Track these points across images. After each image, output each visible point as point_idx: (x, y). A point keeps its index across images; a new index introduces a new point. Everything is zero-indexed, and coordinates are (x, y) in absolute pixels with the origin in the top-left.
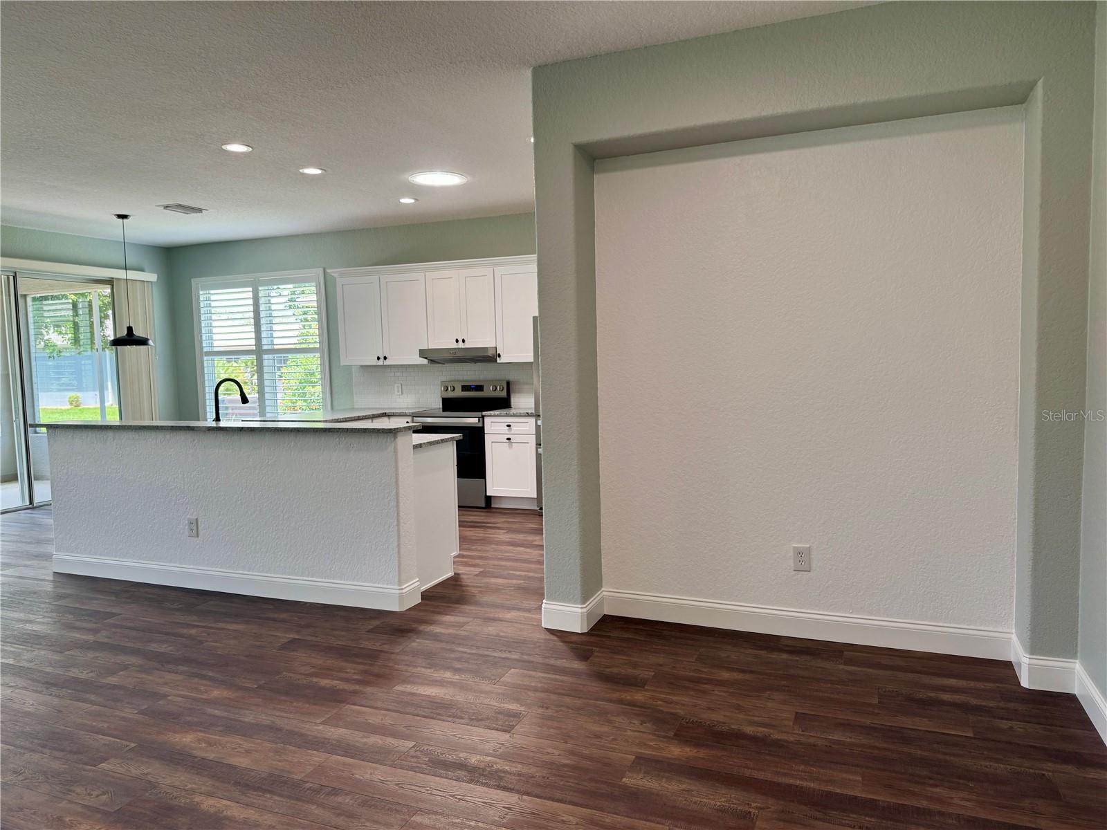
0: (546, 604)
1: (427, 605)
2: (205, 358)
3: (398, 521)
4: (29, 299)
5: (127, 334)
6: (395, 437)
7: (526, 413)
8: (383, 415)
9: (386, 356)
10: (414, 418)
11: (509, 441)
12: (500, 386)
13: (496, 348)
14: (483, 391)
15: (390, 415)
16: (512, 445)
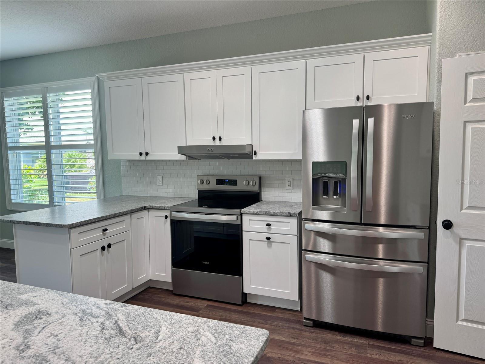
7: (288, 213)
8: (142, 209)
9: (147, 152)
10: (173, 213)
11: (269, 240)
12: (253, 181)
13: (252, 145)
14: (236, 185)
15: (149, 209)
16: (271, 244)
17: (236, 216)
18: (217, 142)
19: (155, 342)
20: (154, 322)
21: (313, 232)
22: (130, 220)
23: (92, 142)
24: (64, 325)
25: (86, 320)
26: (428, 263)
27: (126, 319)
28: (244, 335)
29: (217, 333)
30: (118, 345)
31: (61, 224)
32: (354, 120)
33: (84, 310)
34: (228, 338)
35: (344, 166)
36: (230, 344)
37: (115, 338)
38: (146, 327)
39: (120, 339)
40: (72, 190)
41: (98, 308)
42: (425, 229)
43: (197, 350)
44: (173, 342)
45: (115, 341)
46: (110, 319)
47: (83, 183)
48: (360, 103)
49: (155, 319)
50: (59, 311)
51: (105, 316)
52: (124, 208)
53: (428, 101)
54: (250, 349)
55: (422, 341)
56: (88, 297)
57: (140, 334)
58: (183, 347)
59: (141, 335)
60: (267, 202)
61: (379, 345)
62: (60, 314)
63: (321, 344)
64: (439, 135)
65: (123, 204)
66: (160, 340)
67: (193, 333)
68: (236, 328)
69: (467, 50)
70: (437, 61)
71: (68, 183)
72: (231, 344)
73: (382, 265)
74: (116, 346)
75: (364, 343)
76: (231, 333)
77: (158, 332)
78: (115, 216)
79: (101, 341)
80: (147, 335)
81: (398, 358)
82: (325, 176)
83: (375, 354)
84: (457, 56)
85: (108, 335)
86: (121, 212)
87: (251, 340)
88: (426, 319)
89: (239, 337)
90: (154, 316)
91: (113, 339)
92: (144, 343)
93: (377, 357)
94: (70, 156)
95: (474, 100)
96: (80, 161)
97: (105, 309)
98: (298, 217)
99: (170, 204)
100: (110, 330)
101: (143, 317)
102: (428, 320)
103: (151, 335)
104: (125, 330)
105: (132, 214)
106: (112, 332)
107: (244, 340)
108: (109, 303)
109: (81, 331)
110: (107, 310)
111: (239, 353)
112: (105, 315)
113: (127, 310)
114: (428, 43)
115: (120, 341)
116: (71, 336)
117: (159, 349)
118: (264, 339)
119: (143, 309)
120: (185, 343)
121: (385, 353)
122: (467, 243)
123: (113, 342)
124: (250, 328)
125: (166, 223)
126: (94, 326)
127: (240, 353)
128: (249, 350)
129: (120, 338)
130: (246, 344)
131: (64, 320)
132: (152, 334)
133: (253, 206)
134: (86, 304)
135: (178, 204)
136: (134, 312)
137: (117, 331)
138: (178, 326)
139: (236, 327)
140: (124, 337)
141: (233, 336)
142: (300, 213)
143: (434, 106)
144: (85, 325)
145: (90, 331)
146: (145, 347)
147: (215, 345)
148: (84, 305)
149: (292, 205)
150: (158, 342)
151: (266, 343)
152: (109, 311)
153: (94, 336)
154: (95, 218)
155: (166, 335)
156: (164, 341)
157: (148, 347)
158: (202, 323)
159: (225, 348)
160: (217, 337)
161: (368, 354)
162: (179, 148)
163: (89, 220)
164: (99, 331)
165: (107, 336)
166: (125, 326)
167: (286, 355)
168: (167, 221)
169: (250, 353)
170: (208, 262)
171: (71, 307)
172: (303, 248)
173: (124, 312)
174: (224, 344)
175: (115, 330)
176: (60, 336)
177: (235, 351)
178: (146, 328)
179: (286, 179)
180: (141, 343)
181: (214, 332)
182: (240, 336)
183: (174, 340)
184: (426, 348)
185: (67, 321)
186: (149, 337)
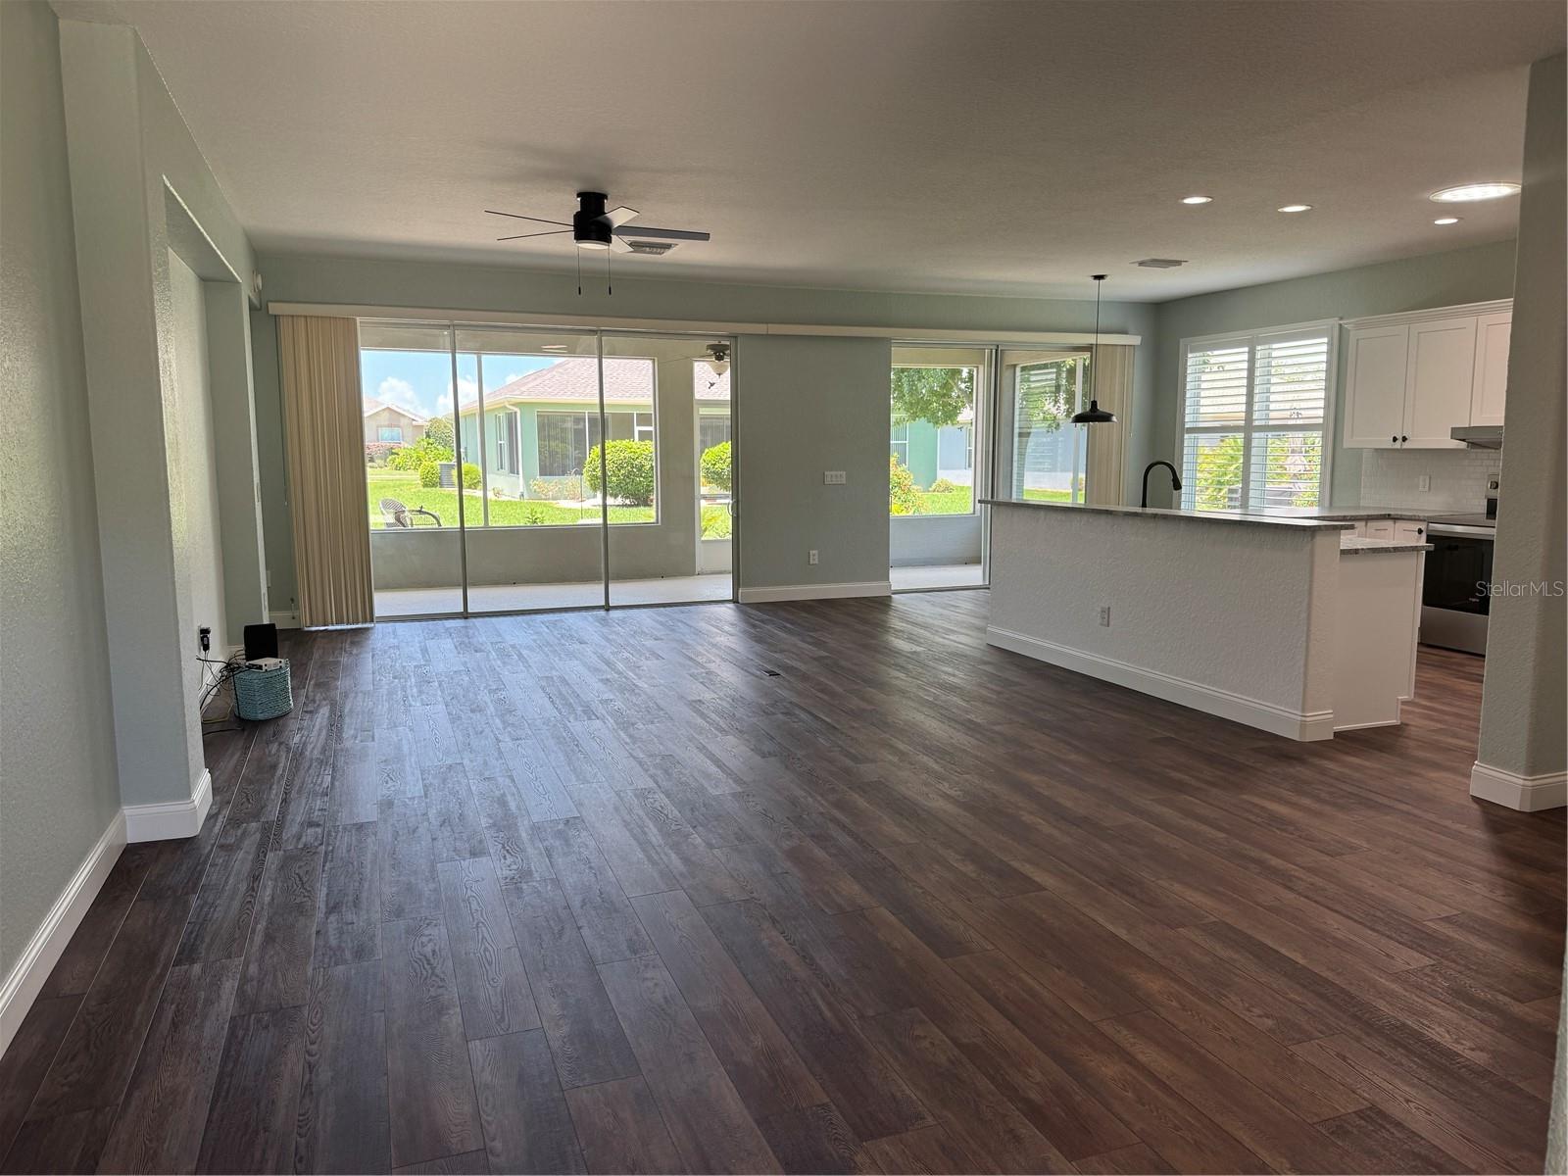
0: (1478, 767)
1: (1338, 743)
2: (1186, 436)
3: (1308, 636)
4: (1018, 369)
5: (1091, 410)
6: (1313, 537)
9: (1405, 437)
10: (1431, 524)
15: (1395, 518)
23: (1321, 421)
99: (1430, 514)
125: (1419, 539)
135: (1444, 514)
162: (1454, 430)
168: (1421, 536)
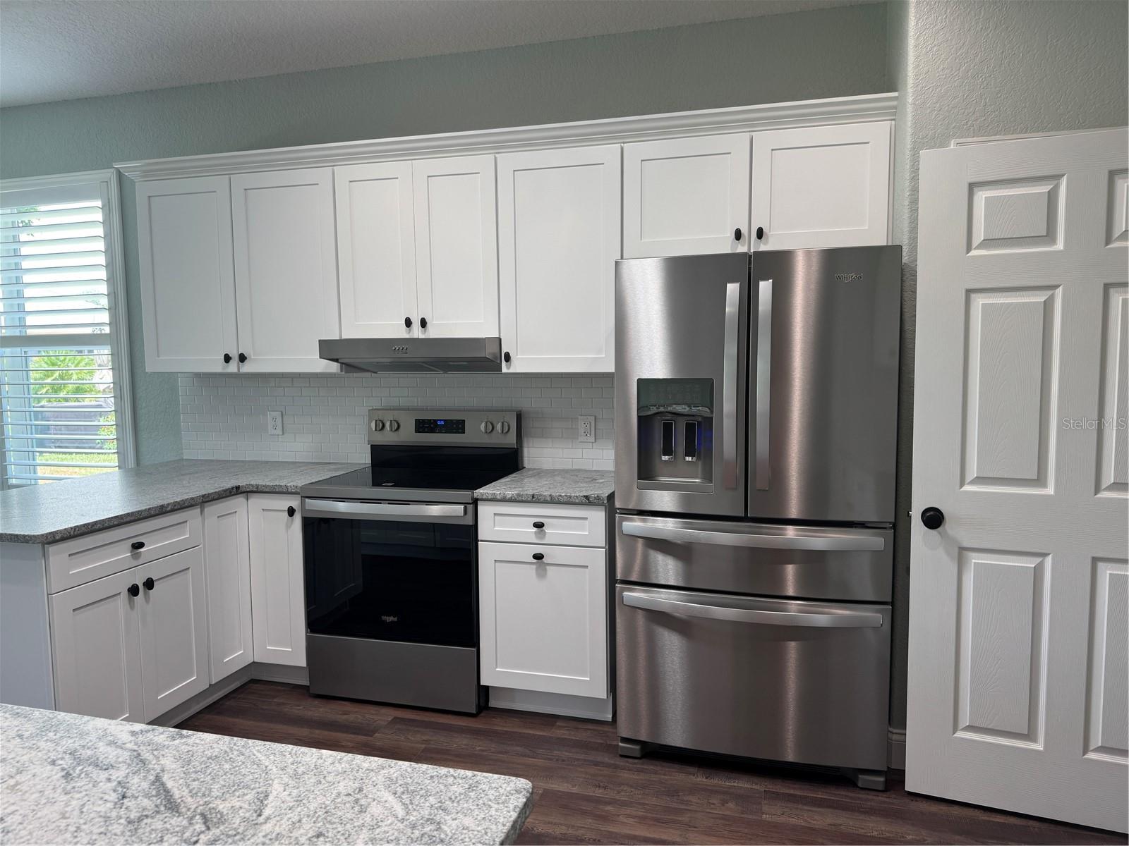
7: (584, 496)
8: (230, 492)
9: (243, 354)
10: (307, 500)
11: (540, 561)
12: (503, 423)
13: (500, 340)
14: (464, 433)
15: (248, 492)
16: (546, 570)
17: (462, 507)
18: (417, 332)
19: (253, 822)
20: (254, 773)
21: (640, 540)
22: (200, 519)
23: (107, 330)
24: (21, 791)
25: (80, 775)
26: (892, 604)
27: (184, 769)
28: (472, 794)
29: (408, 792)
30: (160, 835)
31: (22, 533)
32: (729, 285)
33: (76, 751)
34: (434, 803)
35: (707, 389)
36: (438, 818)
37: (153, 818)
38: (234, 786)
39: (166, 820)
40: (56, 447)
41: (111, 743)
42: (885, 528)
43: (358, 838)
44: (300, 821)
45: (153, 827)
46: (142, 771)
47: (85, 430)
48: (743, 245)
49: (255, 767)
50: (10, 757)
51: (130, 763)
52: (187, 491)
53: (890, 244)
54: (485, 827)
55: (882, 779)
56: (86, 718)
57: (218, 805)
58: (324, 832)
59: (221, 807)
60: (535, 471)
61: (787, 792)
62: (11, 764)
63: (660, 796)
64: (913, 319)
65: (184, 482)
66: (268, 818)
67: (350, 795)
68: (455, 778)
69: (972, 132)
70: (908, 154)
71: (45, 429)
72: (441, 817)
73: (794, 611)
74: (155, 838)
75: (755, 789)
76: (441, 792)
77: (262, 799)
78: (162, 511)
79: (117, 829)
80: (235, 806)
81: (829, 820)
82: (666, 410)
83: (779, 812)
84: (952, 146)
85: (135, 810)
86: (178, 500)
87: (489, 805)
88: (891, 729)
89: (460, 800)
90: (255, 757)
91: (149, 821)
92: (226, 828)
93: (783, 819)
94: (51, 362)
95: (987, 243)
96: (77, 374)
97: (128, 746)
98: (606, 506)
99: (300, 481)
100: (140, 798)
101: (226, 761)
102: (895, 731)
103: (246, 806)
104: (180, 796)
105: (206, 504)
106: (146, 802)
107: (472, 808)
108: (142, 731)
109: (67, 805)
110: (135, 748)
111: (460, 838)
112: (128, 761)
113: (187, 747)
114: (891, 114)
115: (165, 826)
116: (39, 818)
117: (264, 840)
118: (520, 800)
119: (227, 743)
120: (330, 822)
121: (801, 809)
122: (975, 559)
123: (148, 829)
124: (487, 778)
125: (290, 527)
126: (100, 790)
127: (461, 840)
128: (483, 831)
129: (166, 817)
130: (477, 815)
131: (23, 780)
132: (247, 802)
133: (503, 480)
134: (82, 735)
135: (321, 479)
136: (204, 751)
137: (159, 800)
138: (312, 780)
139: (455, 775)
140: (177, 815)
141: (447, 798)
142: (611, 497)
143: (904, 254)
144: (76, 789)
145: (89, 805)
146: (228, 836)
147: (403, 823)
148: (76, 737)
149: (592, 477)
150: (261, 824)
151: (524, 811)
152: (140, 751)
153: (101, 816)
154: (112, 518)
155: (282, 805)
156: (278, 818)
157: (237, 837)
158: (372, 770)
159: (427, 829)
160: (408, 802)
161: (763, 814)
162: (323, 344)
163: (96, 522)
164: (113, 804)
165: (133, 815)
166: (180, 787)
167: (578, 827)
168: (292, 520)
169: (487, 838)
170: (394, 617)
171: (42, 744)
172: (619, 576)
173: (178, 751)
174: (425, 819)
175: (155, 799)
176: (9, 820)
177: (450, 834)
178: (233, 789)
179: (579, 417)
180: (218, 828)
181: (400, 790)
182: (462, 796)
183: (302, 816)
184: (888, 793)
185: (29, 780)
186: (240, 811)
